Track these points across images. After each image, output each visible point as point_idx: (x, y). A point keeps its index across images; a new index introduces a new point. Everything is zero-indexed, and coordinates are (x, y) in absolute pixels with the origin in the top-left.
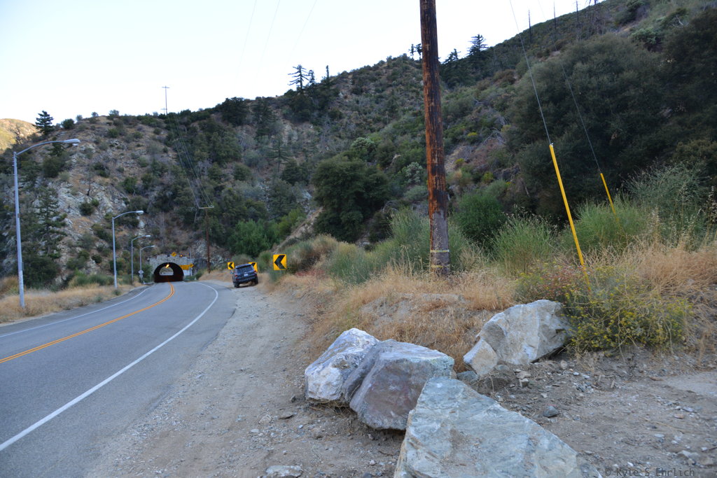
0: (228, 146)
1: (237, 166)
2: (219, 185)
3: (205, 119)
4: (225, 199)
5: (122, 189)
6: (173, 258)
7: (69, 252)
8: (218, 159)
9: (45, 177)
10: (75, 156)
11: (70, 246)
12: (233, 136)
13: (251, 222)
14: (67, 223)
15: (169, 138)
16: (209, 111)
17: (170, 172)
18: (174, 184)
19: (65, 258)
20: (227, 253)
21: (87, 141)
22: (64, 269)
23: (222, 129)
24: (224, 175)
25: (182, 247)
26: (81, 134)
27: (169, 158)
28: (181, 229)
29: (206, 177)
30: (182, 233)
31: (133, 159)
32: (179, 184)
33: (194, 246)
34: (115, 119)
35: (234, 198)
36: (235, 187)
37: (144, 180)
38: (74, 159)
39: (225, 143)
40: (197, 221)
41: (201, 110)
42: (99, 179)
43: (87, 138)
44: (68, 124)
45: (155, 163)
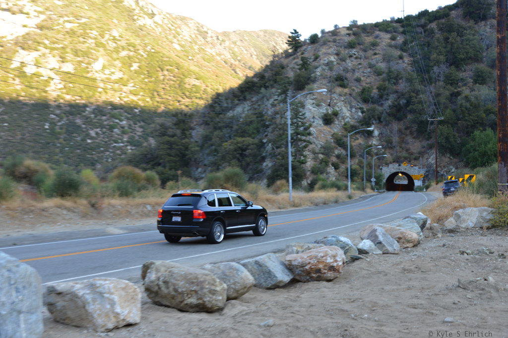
0: (468, 47)
1: (477, 69)
2: (456, 90)
3: (443, 18)
4: (461, 106)
5: (359, 99)
6: (405, 167)
7: (313, 158)
8: (455, 62)
9: (295, 90)
10: (319, 70)
11: (314, 153)
12: (474, 35)
13: (489, 131)
14: (312, 132)
15: (405, 43)
16: (449, 8)
17: (404, 79)
18: (408, 91)
19: (310, 164)
20: (462, 164)
21: (329, 54)
22: (308, 173)
23: (461, 27)
24: (462, 79)
25: (413, 156)
26: (324, 47)
27: (405, 65)
28: (414, 138)
29: (441, 83)
30: (415, 142)
31: (369, 68)
32: (413, 92)
33: (426, 156)
34: (354, 29)
35: (471, 106)
36: (473, 93)
37: (379, 89)
38: (318, 72)
39: (465, 43)
40: (430, 130)
41: (440, 8)
42: (339, 90)
43: (330, 51)
44: (314, 39)
45: (390, 71)
